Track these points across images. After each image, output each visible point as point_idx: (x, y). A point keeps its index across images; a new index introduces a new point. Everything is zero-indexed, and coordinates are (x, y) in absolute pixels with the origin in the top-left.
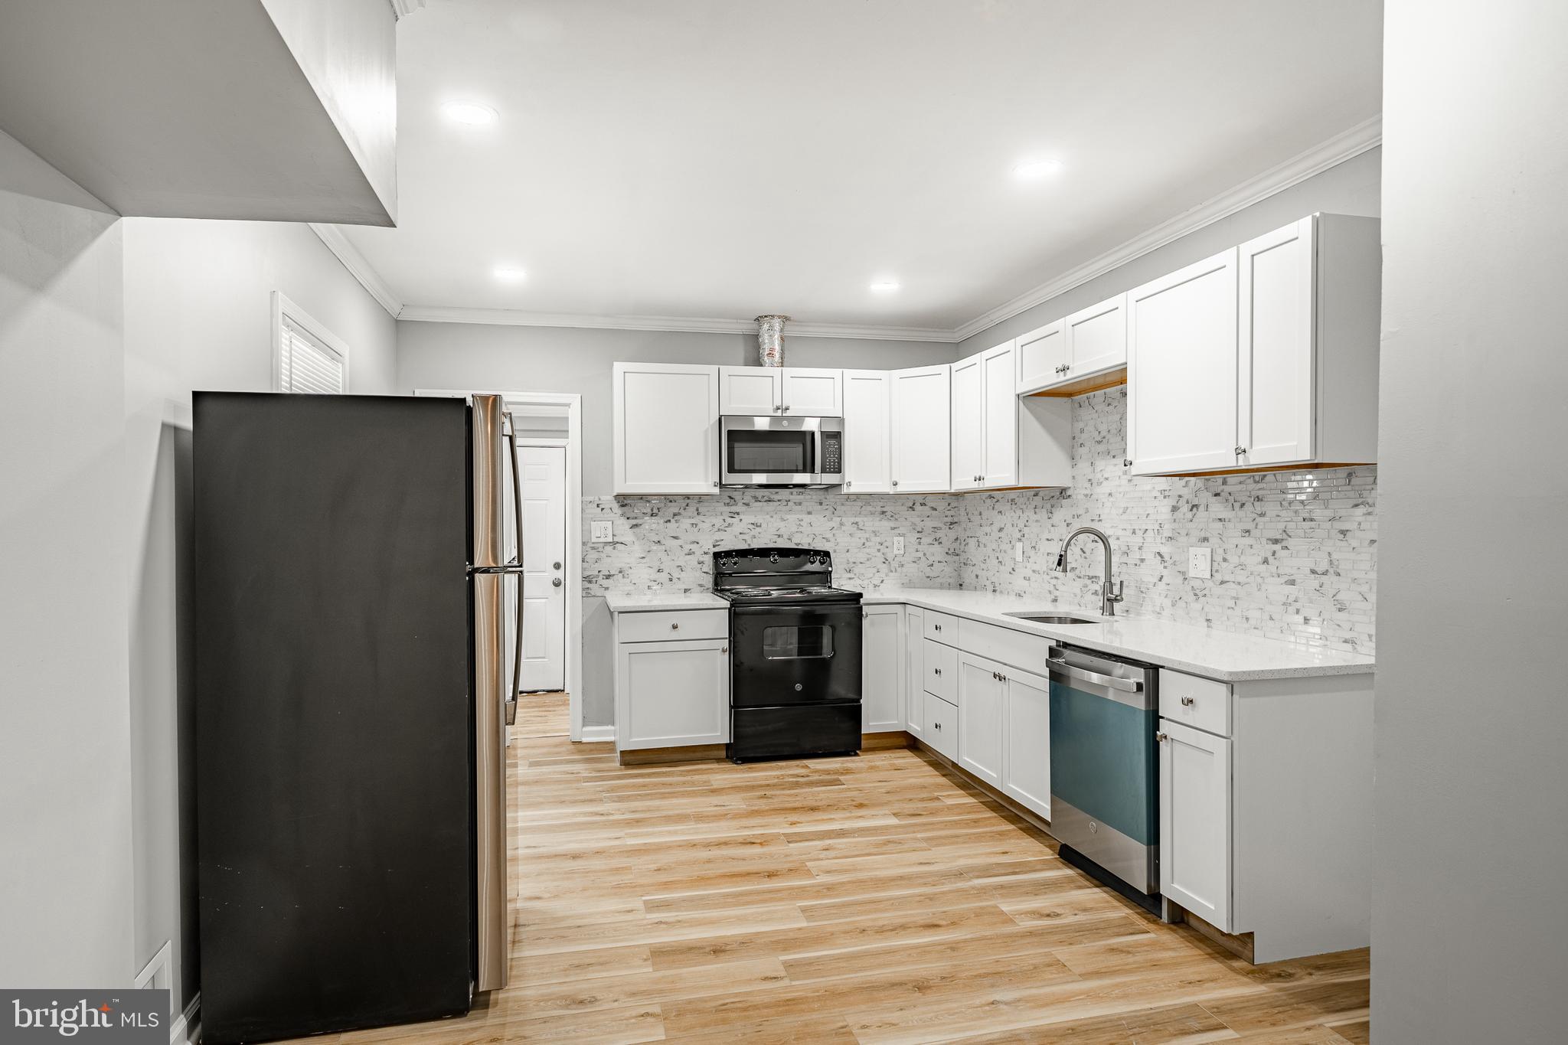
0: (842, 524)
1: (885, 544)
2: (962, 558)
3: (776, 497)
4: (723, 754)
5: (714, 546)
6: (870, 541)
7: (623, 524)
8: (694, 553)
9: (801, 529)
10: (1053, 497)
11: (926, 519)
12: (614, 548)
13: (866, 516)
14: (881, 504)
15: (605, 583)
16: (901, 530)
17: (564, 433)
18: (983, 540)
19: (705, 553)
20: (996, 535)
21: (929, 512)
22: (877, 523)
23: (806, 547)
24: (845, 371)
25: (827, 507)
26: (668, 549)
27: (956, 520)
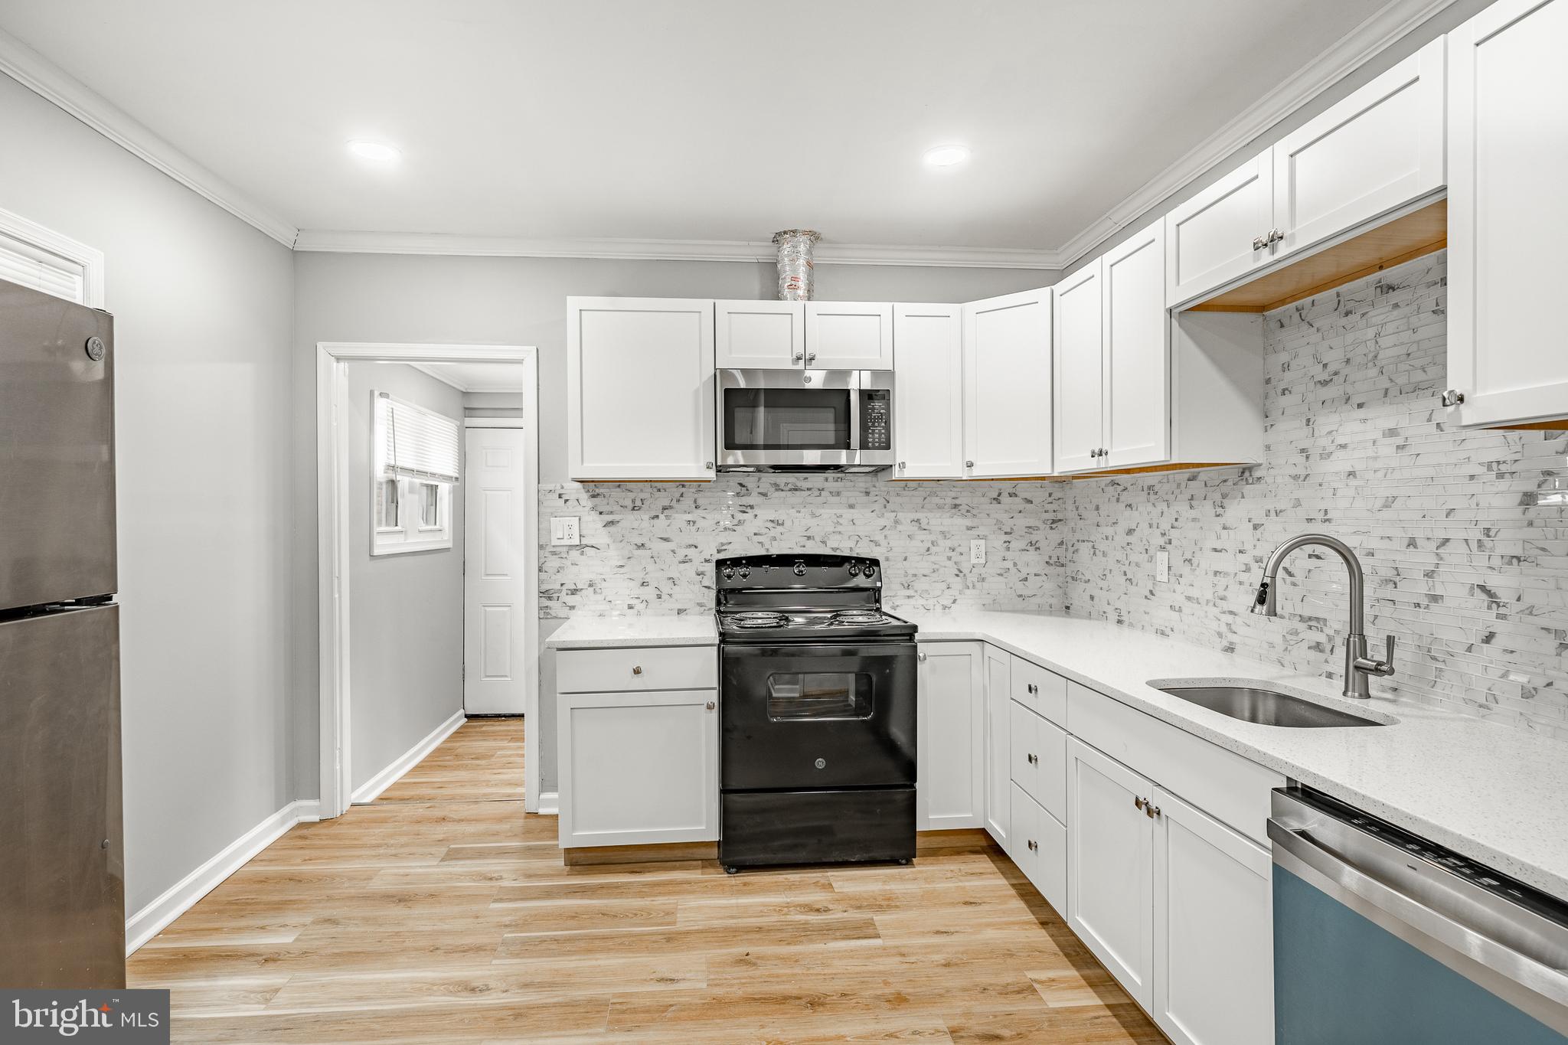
0: (897, 522)
1: (959, 550)
2: (1070, 569)
3: (805, 485)
5: (719, 551)
6: (938, 545)
7: (594, 521)
8: (691, 560)
9: (839, 528)
10: (1225, 481)
11: (1017, 515)
12: (582, 553)
13: (931, 511)
14: (953, 494)
15: (571, 600)
16: (981, 531)
18: (1102, 546)
19: (707, 561)
20: (1121, 539)
21: (1022, 506)
22: (947, 521)
23: (846, 553)
24: (896, 304)
25: (876, 498)
26: (654, 555)
27: (1060, 516)
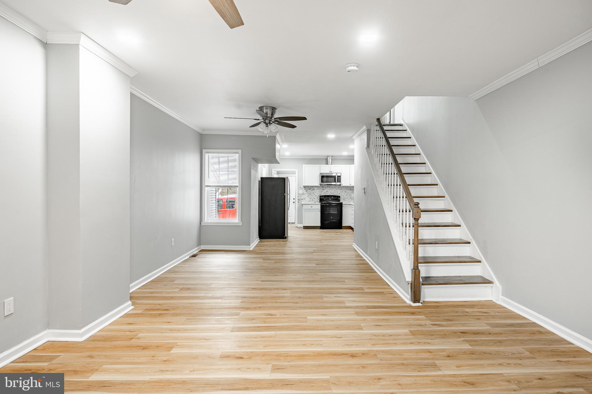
0: (343, 191)
3: (330, 187)
4: (320, 228)
5: (320, 195)
6: (348, 194)
7: (305, 191)
8: (316, 196)
9: (335, 192)
12: (303, 195)
13: (346, 190)
14: (348, 188)
15: (302, 200)
17: (295, 173)
22: (349, 191)
23: (336, 195)
25: (340, 188)
26: (312, 195)
